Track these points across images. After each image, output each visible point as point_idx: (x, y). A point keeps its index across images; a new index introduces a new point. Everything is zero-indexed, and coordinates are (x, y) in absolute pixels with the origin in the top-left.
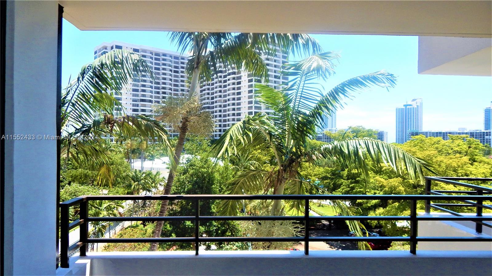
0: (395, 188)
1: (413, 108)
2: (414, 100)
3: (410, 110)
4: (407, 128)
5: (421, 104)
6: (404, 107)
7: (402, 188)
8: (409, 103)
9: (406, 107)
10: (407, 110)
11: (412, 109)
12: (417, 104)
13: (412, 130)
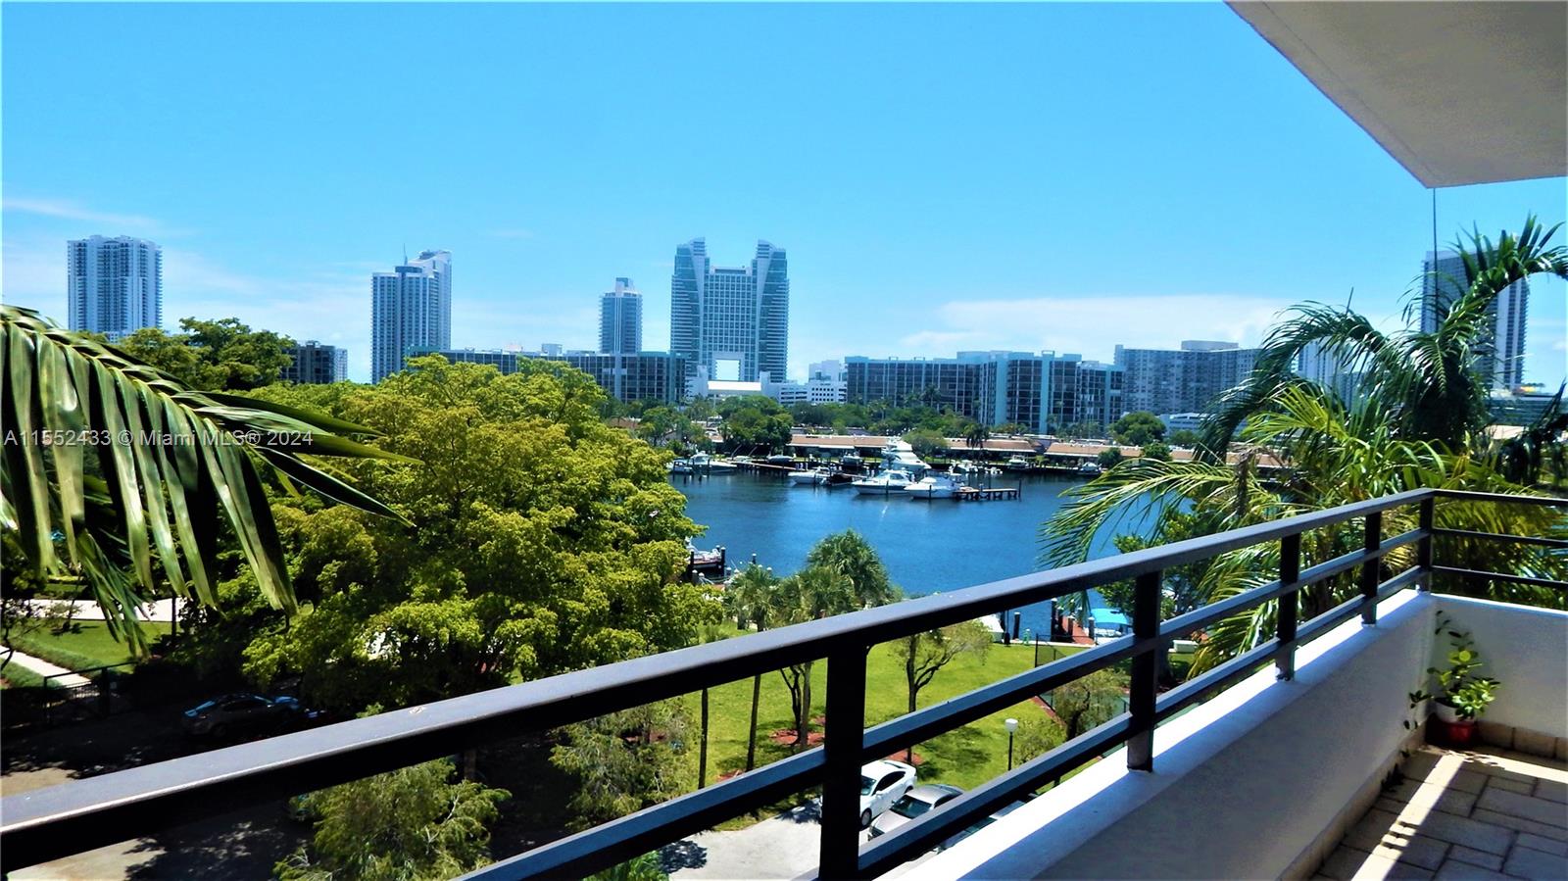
0: (342, 538)
1: (424, 279)
2: (426, 256)
3: (414, 284)
4: (406, 339)
5: (448, 268)
6: (397, 275)
7: (364, 538)
8: (413, 262)
9: (403, 275)
10: (407, 284)
11: (421, 281)
12: (434, 268)
13: (421, 345)
